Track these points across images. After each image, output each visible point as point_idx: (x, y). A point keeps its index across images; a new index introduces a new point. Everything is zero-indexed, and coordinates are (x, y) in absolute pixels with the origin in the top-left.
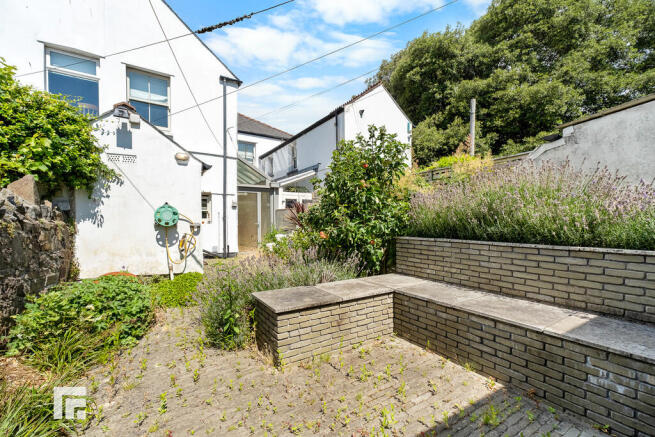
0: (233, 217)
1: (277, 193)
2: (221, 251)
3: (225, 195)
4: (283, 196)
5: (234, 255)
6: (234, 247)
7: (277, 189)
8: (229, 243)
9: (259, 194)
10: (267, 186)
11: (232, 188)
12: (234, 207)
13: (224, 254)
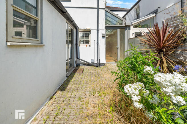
0: (103, 43)
1: (130, 29)
2: (96, 62)
3: (98, 30)
4: (133, 31)
5: (103, 65)
6: (103, 61)
7: (129, 26)
8: (100, 57)
9: (119, 30)
10: (124, 25)
11: (102, 26)
12: (103, 37)
13: (97, 63)
